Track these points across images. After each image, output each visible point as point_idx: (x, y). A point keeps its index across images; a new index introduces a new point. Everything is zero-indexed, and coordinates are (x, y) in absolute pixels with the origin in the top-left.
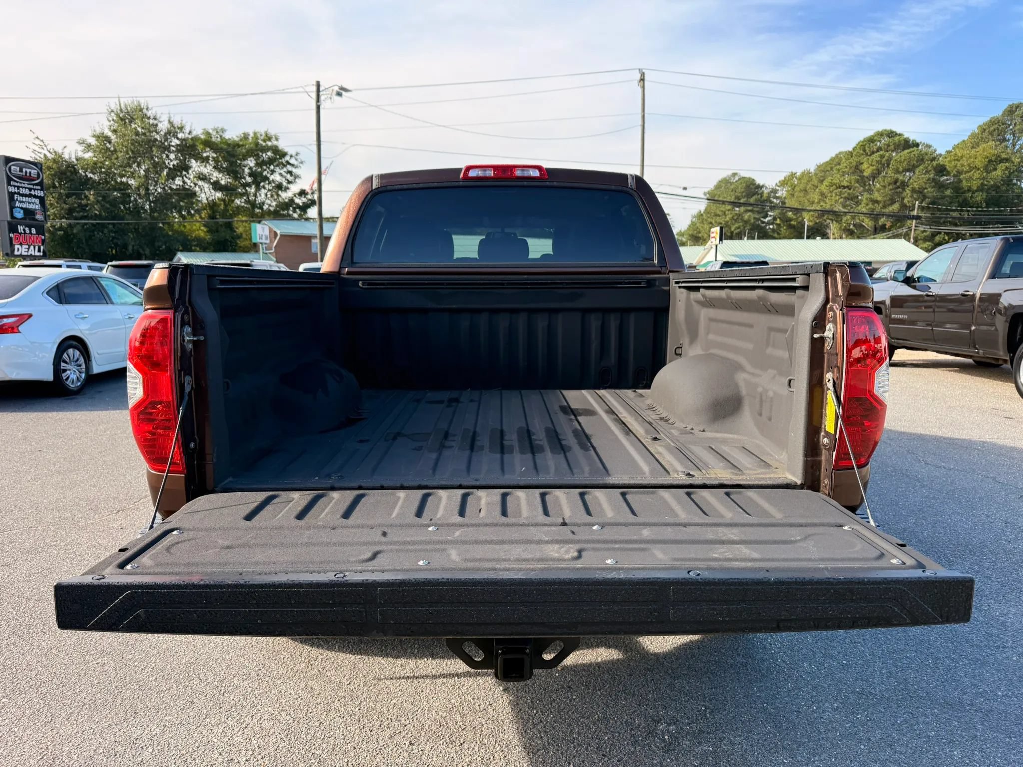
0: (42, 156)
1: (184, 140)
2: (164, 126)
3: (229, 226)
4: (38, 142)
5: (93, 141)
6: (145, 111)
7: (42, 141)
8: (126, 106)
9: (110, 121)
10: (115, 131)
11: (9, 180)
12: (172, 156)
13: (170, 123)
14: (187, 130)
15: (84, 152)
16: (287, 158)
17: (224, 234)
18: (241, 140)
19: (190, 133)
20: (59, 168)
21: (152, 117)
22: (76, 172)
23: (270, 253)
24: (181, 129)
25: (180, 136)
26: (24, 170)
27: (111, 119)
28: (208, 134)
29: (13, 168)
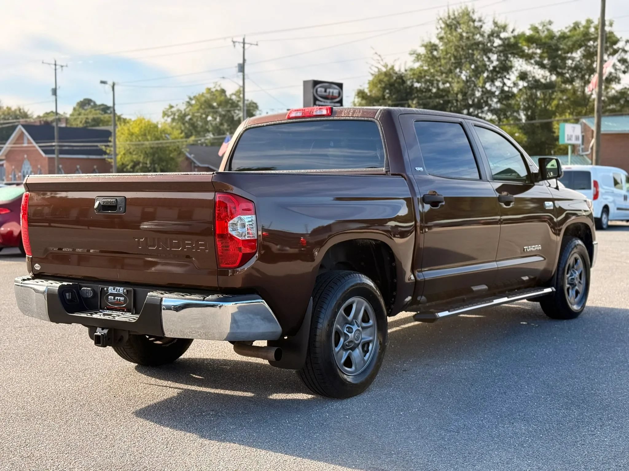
0: (376, 70)
1: (508, 39)
2: (488, 28)
3: (548, 127)
4: (376, 57)
5: (422, 51)
6: (471, 14)
7: (380, 56)
8: (454, 12)
9: (438, 29)
10: (441, 39)
11: (315, 100)
12: (494, 57)
13: (495, 24)
14: (510, 29)
15: (414, 61)
16: (620, 45)
17: (541, 136)
18: (570, 31)
19: (513, 31)
20: (388, 81)
21: (477, 19)
22: (404, 82)
23: (587, 155)
24: (504, 28)
25: (503, 35)
26: (328, 90)
27: (439, 27)
28: (535, 29)
29: (319, 89)
